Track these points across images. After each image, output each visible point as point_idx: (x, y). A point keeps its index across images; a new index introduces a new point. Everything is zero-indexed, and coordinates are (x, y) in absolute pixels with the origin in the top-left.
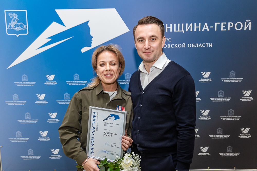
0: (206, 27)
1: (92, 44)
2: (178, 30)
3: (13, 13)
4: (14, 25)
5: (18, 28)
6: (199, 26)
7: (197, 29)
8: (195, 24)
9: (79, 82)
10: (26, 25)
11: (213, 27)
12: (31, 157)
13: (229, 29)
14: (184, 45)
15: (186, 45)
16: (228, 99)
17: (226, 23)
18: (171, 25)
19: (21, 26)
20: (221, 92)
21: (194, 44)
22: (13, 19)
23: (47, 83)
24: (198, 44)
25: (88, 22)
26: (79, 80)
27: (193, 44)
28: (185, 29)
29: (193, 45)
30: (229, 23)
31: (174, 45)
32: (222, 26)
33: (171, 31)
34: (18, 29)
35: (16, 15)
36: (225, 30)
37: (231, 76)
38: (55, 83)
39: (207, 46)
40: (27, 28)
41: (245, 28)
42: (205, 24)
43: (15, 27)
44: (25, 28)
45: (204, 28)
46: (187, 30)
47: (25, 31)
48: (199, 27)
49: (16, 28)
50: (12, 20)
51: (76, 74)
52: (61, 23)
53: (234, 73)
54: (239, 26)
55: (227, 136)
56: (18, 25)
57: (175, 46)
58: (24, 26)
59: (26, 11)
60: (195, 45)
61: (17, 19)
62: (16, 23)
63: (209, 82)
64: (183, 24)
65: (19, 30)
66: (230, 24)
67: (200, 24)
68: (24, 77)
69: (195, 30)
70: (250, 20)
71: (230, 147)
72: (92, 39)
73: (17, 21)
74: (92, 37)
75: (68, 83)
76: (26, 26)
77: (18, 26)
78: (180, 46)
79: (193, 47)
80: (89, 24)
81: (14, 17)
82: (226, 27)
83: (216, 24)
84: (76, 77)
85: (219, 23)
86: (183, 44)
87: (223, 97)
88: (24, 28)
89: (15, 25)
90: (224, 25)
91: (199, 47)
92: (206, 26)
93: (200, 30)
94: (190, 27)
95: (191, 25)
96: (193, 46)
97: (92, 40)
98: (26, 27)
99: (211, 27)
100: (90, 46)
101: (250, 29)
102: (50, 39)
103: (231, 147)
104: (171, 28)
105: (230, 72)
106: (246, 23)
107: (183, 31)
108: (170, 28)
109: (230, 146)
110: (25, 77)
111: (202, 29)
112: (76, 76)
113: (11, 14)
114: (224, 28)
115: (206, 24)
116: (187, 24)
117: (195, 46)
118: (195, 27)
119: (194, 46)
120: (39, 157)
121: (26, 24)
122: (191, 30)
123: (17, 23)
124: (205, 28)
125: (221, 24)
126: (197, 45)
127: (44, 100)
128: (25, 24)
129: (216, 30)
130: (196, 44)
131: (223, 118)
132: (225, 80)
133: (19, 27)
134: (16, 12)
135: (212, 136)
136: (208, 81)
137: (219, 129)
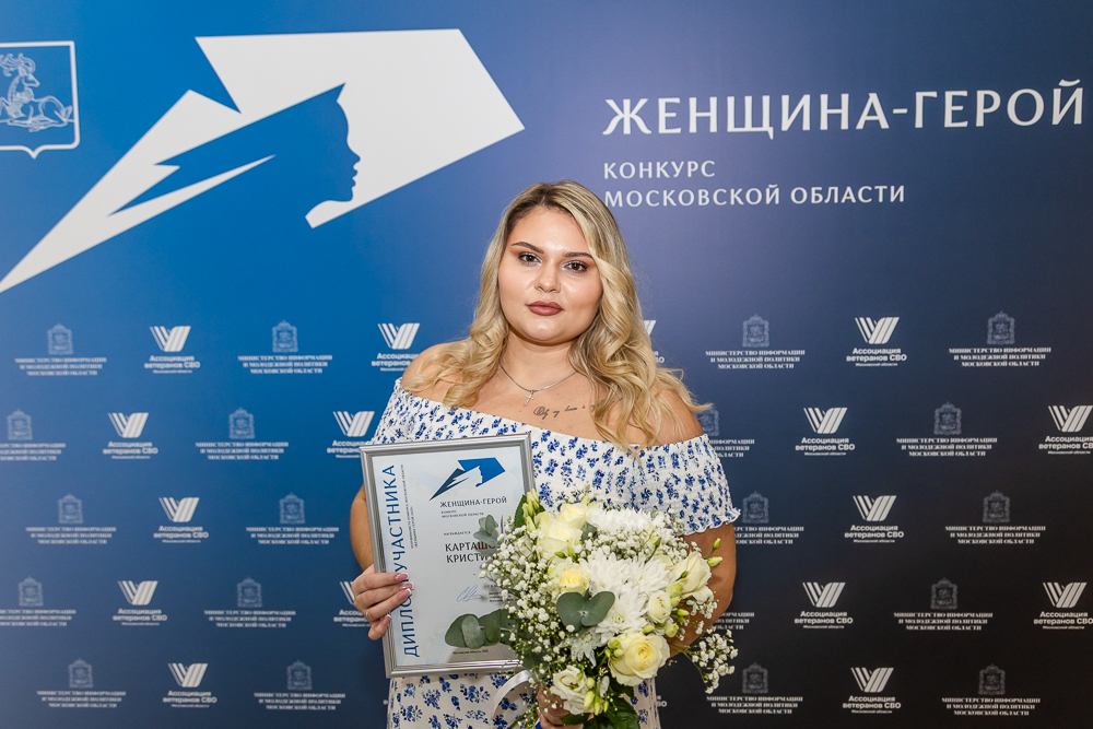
0: (872, 112)
1: (354, 189)
2: (743, 126)
3: (15, 57)
4: (21, 105)
5: (35, 119)
6: (840, 108)
7: (834, 120)
8: (824, 98)
9: (298, 361)
10: (70, 108)
11: (905, 111)
12: (83, 695)
13: (980, 122)
14: (773, 195)
15: (785, 195)
16: (984, 445)
17: (964, 93)
18: (713, 101)
19: (50, 111)
20: (949, 414)
21: (820, 189)
22: (16, 80)
23: (154, 364)
24: (836, 189)
25: (338, 89)
26: (296, 350)
27: (813, 189)
28: (776, 120)
29: (817, 191)
30: (981, 95)
31: (729, 193)
32: (949, 108)
33: (713, 128)
34: (36, 123)
35: (27, 64)
36: (965, 124)
37: (993, 339)
38: (192, 363)
39: (881, 200)
40: (76, 121)
41: (1057, 118)
42: (868, 97)
43: (22, 115)
44: (64, 120)
45: (864, 117)
46: (786, 124)
47: (65, 134)
48: (844, 111)
49: (26, 118)
50: (13, 87)
51: (284, 325)
52: (221, 96)
53: (1009, 323)
54: (1026, 107)
55: (979, 620)
56: (35, 105)
57: (734, 195)
58: (63, 111)
59: (71, 44)
60: (824, 193)
61: (33, 82)
62: (26, 97)
63: (890, 365)
64: (766, 100)
65: (42, 128)
66: (986, 96)
67: (845, 98)
68: (57, 337)
69: (824, 126)
70: (1078, 81)
71: (993, 673)
72: (356, 167)
73: (31, 90)
74: (357, 159)
75: (245, 365)
76: (70, 112)
77: (36, 113)
78: (754, 196)
79: (813, 201)
80: (342, 100)
81: (22, 72)
82: (968, 112)
83: (920, 96)
84: (284, 335)
85: (934, 94)
86: (768, 191)
87: (959, 436)
88: (61, 122)
89: (25, 109)
90: (956, 100)
91: (843, 201)
92: (872, 105)
93: (845, 125)
94: (798, 112)
95: (806, 101)
96: (817, 198)
97: (355, 173)
98: (72, 114)
99: (896, 111)
100: (348, 197)
101: (1078, 120)
102: (172, 169)
103: (999, 671)
104: (713, 114)
105: (990, 321)
106: (1057, 93)
107: (766, 127)
108: (709, 118)
109: (992, 668)
110: (60, 335)
111: (853, 118)
112: (285, 332)
113: (7, 59)
114: (956, 117)
115: (873, 98)
116: (785, 99)
117: (825, 198)
118: (825, 111)
119: (821, 198)
120: (115, 698)
121: (71, 104)
122: (806, 126)
123: (33, 99)
124: (869, 115)
125: (941, 98)
126: (833, 191)
127: (142, 439)
128: (68, 102)
129: (919, 124)
130: (830, 189)
131: (959, 532)
132: (964, 356)
133: (42, 117)
134: (28, 52)
135: (908, 619)
136: (889, 361)
137: (943, 587)
